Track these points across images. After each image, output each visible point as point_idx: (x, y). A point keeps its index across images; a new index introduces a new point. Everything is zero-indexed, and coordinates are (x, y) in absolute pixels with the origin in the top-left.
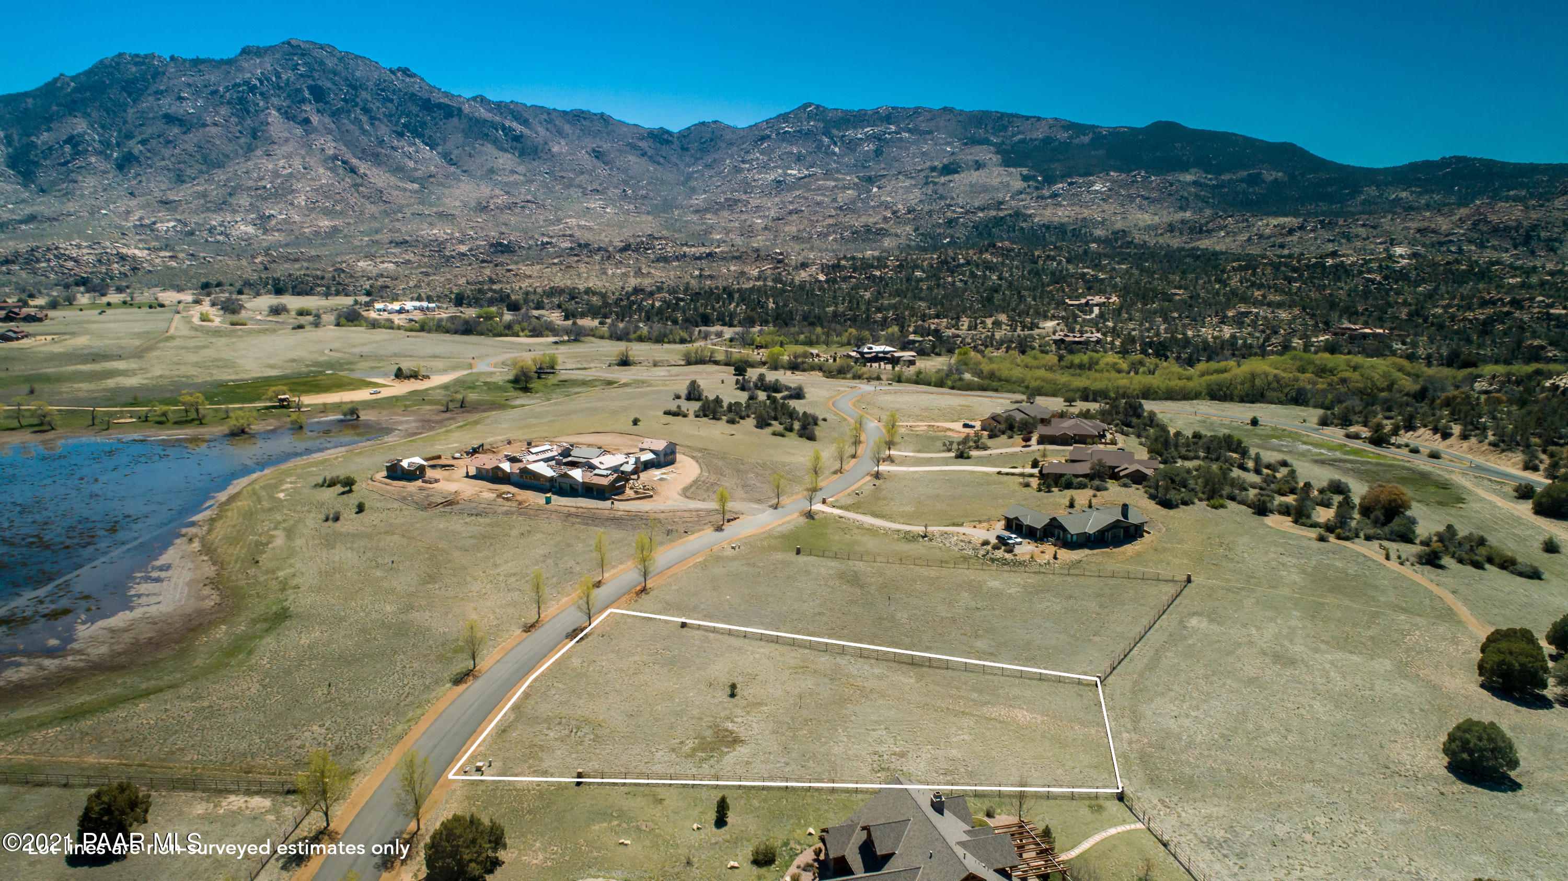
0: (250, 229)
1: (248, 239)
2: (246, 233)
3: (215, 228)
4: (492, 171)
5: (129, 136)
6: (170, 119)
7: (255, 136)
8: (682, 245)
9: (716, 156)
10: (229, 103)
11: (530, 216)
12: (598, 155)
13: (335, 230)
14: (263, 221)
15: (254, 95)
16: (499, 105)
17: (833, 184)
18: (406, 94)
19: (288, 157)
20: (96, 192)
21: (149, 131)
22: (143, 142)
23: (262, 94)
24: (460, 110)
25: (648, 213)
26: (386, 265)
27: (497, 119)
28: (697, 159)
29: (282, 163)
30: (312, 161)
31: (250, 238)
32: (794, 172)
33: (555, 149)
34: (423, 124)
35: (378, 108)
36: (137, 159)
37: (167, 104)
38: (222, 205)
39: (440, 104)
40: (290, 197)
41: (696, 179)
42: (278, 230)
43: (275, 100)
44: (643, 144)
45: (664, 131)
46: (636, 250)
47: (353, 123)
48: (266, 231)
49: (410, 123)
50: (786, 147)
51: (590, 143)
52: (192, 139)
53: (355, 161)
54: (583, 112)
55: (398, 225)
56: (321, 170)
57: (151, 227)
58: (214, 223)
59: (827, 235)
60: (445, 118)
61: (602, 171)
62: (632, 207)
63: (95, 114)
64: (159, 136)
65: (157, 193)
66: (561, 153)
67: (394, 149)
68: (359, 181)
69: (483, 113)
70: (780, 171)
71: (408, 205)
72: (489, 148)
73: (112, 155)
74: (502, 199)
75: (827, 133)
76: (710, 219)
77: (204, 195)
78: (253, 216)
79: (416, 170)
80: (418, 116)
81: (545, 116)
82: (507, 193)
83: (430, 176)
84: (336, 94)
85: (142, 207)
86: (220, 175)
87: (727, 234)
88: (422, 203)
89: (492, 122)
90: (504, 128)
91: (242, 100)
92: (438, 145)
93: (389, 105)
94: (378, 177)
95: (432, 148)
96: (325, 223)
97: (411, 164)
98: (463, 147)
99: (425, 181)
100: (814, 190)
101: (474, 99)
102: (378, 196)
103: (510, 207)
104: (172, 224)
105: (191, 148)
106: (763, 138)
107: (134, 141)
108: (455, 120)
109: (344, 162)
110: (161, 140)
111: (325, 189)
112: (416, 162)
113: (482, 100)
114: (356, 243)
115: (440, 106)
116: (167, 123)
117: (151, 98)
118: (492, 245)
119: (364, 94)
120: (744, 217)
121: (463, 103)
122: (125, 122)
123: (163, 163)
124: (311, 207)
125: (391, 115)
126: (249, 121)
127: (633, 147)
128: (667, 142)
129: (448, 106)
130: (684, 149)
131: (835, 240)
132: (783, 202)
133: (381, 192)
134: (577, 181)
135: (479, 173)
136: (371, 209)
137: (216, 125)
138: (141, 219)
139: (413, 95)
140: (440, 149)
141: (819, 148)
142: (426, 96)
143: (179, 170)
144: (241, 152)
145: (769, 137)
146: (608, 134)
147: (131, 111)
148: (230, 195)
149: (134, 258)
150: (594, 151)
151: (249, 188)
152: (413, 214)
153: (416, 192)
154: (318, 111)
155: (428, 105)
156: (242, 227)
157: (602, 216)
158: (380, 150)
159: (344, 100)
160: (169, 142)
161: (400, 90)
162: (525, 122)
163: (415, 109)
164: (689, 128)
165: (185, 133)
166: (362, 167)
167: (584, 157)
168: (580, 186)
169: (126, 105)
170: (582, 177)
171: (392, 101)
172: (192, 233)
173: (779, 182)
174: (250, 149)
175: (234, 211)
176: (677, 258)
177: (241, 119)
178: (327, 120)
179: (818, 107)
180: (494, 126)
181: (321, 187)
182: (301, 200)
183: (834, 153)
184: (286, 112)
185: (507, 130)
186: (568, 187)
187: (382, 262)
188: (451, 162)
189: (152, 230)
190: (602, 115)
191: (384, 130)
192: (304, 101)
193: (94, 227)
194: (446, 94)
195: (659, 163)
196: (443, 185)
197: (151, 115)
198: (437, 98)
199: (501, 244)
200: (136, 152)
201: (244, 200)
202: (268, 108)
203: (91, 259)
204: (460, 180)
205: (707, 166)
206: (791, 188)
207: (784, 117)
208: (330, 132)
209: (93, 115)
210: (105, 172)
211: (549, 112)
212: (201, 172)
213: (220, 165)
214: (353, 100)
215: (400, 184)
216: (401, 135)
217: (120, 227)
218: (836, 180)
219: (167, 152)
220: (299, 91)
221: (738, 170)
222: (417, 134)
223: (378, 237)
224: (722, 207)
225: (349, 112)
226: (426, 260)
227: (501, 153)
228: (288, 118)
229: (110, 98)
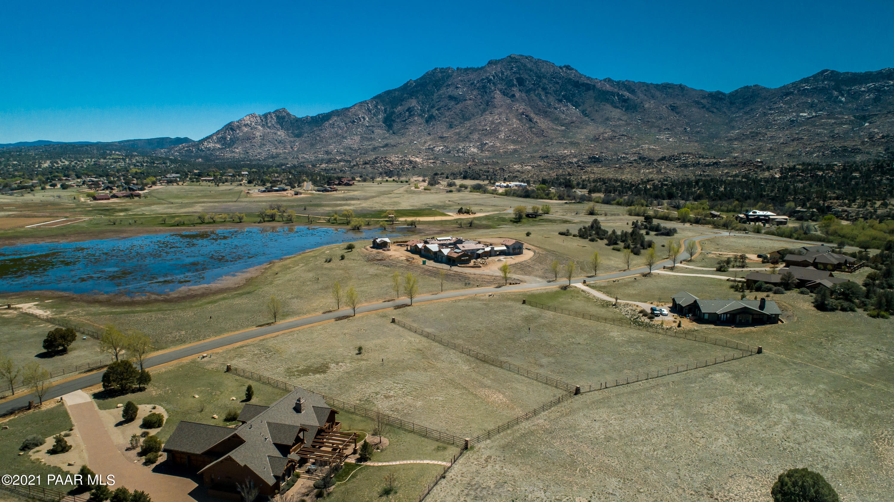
0: (475, 150)
1: (473, 155)
2: (473, 152)
3: (460, 149)
4: (607, 119)
5: (433, 107)
6: (451, 98)
7: (487, 105)
8: (700, 158)
9: (753, 107)
10: (478, 88)
11: (622, 144)
12: (673, 108)
13: (515, 151)
14: (482, 147)
15: (490, 84)
16: (618, 82)
17: (833, 121)
18: (566, 79)
19: (500, 114)
20: (414, 133)
21: (442, 103)
22: (438, 110)
23: (494, 83)
24: (594, 86)
25: (696, 141)
26: (527, 167)
27: (616, 90)
28: (740, 109)
29: (496, 117)
30: (510, 116)
31: (474, 155)
32: (805, 114)
33: (647, 106)
34: (573, 95)
35: (551, 87)
36: (434, 117)
37: (451, 91)
38: (466, 138)
39: (584, 83)
40: (497, 134)
41: (736, 121)
42: (488, 151)
43: (499, 86)
44: (704, 101)
45: (719, 93)
46: (669, 160)
47: (536, 96)
48: (482, 151)
49: (566, 94)
50: (803, 99)
51: (670, 101)
52: (459, 106)
53: (532, 115)
54: (668, 84)
55: (547, 148)
56: (514, 120)
57: (432, 149)
58: (460, 147)
59: (812, 153)
60: (586, 91)
61: (673, 117)
62: (687, 138)
63: (420, 97)
64: (445, 106)
65: (439, 134)
66: (649, 108)
67: (556, 109)
68: (533, 125)
69: (608, 87)
70: (794, 114)
71: (555, 138)
72: (609, 107)
73: (424, 116)
74: (609, 134)
75: (837, 88)
76: (736, 144)
77: (459, 134)
78: (478, 144)
79: (565, 119)
80: (571, 90)
81: (645, 88)
82: (613, 131)
83: (572, 123)
84: (529, 81)
85: (431, 140)
86: (468, 124)
87: (742, 153)
88: (564, 137)
89: (612, 92)
90: (618, 95)
91: (484, 87)
92: (580, 106)
93: (557, 86)
94: (543, 123)
95: (576, 108)
96: (512, 147)
97: (563, 116)
98: (593, 106)
99: (569, 125)
100: (817, 126)
101: (605, 80)
102: (541, 133)
103: (612, 138)
104: (441, 148)
105: (458, 111)
106: (787, 94)
107: (435, 109)
108: (591, 92)
109: (527, 116)
110: (446, 108)
111: (515, 130)
112: (566, 115)
113: (609, 80)
114: (524, 157)
115: (583, 84)
116: (449, 100)
117: (445, 88)
118: (589, 158)
119: (544, 81)
120: (760, 143)
121: (598, 83)
122: (433, 100)
123: (445, 119)
124: (507, 140)
125: (557, 91)
126: (486, 97)
127: (698, 103)
128: (721, 99)
129: (588, 84)
130: (732, 103)
131: (817, 156)
132: (791, 134)
133: (543, 131)
134: (656, 124)
135: (600, 120)
136: (536, 140)
137: (470, 99)
138: (430, 145)
139: (570, 79)
140: (580, 108)
141: (829, 99)
142: (576, 79)
143: (451, 122)
144: (480, 112)
145: (792, 93)
146: (683, 96)
147: (435, 95)
148: (470, 133)
149: (416, 162)
150: (671, 106)
151: (479, 130)
152: (557, 143)
153: (563, 131)
154: (520, 90)
155: (577, 84)
156: (472, 149)
157: (665, 143)
158: (548, 109)
159: (534, 84)
160: (449, 109)
161: (563, 77)
162: (632, 92)
163: (570, 87)
164: (736, 91)
165: (457, 104)
166: (536, 118)
167: (664, 110)
168: (658, 127)
169: (434, 92)
170: (660, 121)
171: (558, 83)
172: (449, 152)
173: (793, 121)
174: (484, 111)
175: (471, 142)
176: (693, 165)
177: (483, 96)
178: (524, 95)
179: (832, 72)
180: (613, 94)
181: (513, 129)
182: (502, 136)
183: (841, 102)
184: (504, 92)
185: (620, 97)
186: (651, 127)
187: (526, 166)
188: (586, 115)
189: (433, 151)
190: (680, 85)
191: (552, 100)
192: (513, 85)
193: (409, 149)
194: (589, 78)
195: (713, 112)
196: (578, 127)
197: (443, 96)
198: (583, 80)
199: (594, 158)
200: (434, 114)
201: (476, 136)
202: (495, 90)
203: (398, 162)
204: (588, 125)
205: (746, 113)
206: (801, 124)
207: (806, 80)
208: (524, 101)
209: (420, 98)
210: (420, 124)
211: (647, 85)
212: (461, 123)
213: (469, 119)
214: (538, 84)
215: (554, 127)
216: (560, 101)
217: (420, 149)
218: (837, 118)
219: (447, 114)
220: (512, 80)
221: (765, 114)
222: (569, 100)
223: (535, 154)
224: (747, 137)
225: (535, 90)
226: (549, 165)
227: (614, 109)
228: (504, 95)
229: (427, 89)
